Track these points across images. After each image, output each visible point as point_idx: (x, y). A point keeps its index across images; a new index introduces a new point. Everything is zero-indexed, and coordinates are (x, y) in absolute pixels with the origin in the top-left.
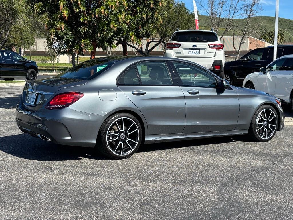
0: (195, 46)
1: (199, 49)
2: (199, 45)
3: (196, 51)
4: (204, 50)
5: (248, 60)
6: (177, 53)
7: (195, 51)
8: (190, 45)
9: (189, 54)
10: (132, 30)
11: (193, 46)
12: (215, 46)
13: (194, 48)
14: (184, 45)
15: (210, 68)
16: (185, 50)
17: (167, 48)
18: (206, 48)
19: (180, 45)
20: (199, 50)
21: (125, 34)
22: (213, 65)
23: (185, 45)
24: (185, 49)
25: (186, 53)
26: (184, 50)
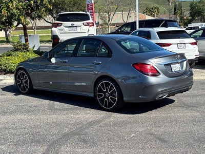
0: (73, 24)
1: (76, 27)
2: (76, 24)
4: (80, 27)
5: (121, 31)
6: (60, 30)
7: (73, 28)
8: (69, 24)
9: (69, 31)
10: (22, 15)
12: (88, 24)
13: (72, 26)
14: (65, 24)
17: (53, 26)
19: (62, 24)
21: (17, 17)
24: (66, 27)
25: (67, 30)
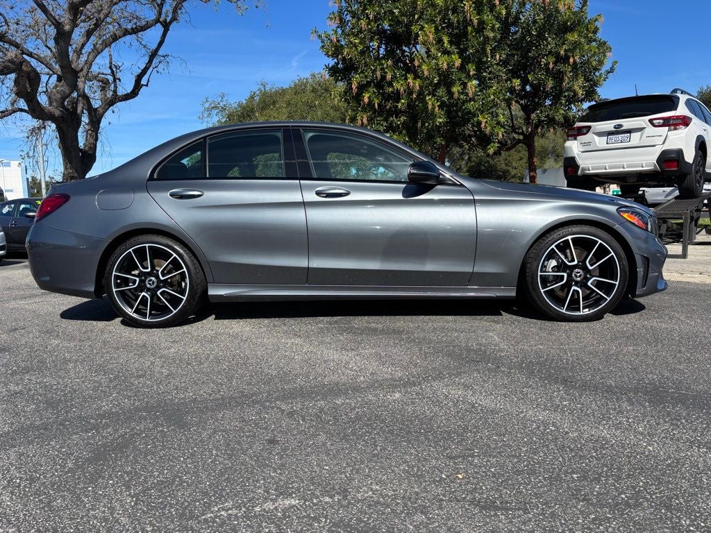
0: (620, 126)
1: (629, 131)
2: (627, 123)
3: (623, 135)
4: (640, 133)
6: (584, 144)
7: (619, 135)
8: (609, 125)
9: (607, 143)
11: (615, 128)
12: (667, 123)
13: (618, 131)
14: (598, 127)
15: (653, 168)
16: (599, 136)
17: (568, 136)
18: (645, 128)
19: (589, 127)
20: (629, 135)
22: (658, 161)
23: (600, 127)
24: (600, 134)
25: (601, 142)
26: (596, 138)
